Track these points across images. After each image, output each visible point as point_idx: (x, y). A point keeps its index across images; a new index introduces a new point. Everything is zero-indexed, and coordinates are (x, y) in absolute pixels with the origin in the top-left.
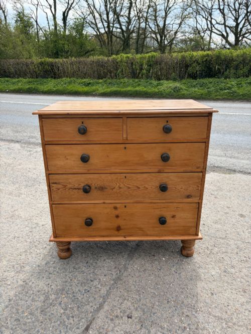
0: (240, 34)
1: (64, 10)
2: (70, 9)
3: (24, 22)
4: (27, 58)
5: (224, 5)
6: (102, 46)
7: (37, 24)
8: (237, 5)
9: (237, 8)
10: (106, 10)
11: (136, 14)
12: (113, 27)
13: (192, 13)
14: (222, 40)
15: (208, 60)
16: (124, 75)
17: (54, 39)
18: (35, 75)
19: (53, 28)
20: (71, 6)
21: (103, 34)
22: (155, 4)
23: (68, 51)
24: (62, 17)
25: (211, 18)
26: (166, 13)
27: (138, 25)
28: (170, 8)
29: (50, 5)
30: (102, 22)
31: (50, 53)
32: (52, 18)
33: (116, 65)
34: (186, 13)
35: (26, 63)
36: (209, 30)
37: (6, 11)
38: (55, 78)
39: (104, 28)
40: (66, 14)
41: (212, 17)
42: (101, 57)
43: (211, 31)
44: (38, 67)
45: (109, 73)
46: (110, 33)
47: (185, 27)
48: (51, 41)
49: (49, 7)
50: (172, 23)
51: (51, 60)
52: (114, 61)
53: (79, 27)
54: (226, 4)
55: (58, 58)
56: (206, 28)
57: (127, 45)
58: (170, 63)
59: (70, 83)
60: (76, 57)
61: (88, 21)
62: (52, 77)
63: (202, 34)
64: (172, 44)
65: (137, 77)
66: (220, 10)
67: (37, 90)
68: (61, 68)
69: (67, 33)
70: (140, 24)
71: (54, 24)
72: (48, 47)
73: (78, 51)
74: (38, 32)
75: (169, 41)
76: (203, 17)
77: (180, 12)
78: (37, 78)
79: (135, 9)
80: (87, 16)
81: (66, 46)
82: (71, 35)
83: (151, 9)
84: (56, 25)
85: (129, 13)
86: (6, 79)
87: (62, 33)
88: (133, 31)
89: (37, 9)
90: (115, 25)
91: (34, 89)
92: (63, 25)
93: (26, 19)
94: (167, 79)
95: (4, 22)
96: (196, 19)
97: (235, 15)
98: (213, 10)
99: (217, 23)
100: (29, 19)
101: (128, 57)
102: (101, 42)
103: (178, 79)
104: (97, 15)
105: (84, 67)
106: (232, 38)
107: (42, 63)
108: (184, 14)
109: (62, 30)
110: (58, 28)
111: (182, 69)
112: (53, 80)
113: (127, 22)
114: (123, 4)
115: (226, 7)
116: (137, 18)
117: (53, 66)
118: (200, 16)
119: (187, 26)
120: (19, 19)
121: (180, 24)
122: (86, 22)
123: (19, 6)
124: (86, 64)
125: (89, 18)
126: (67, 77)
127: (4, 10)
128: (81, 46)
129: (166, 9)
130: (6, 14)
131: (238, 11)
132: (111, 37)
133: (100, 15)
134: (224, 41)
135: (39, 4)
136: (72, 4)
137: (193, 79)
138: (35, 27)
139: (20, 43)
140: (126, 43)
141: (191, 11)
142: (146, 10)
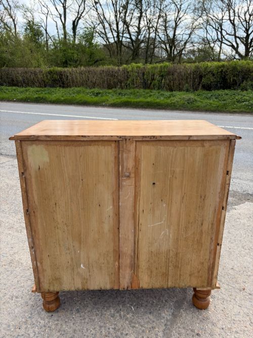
0: (251, 45)
1: (74, 19)
2: (80, 18)
3: (34, 31)
4: (35, 67)
5: (235, 16)
6: (111, 56)
7: (47, 33)
8: (248, 17)
9: (247, 19)
10: (116, 20)
11: (146, 24)
12: (123, 37)
13: (202, 23)
14: (232, 51)
15: (224, 71)
16: (135, 86)
17: (64, 48)
18: (44, 84)
19: (63, 36)
20: (81, 15)
21: (112, 44)
22: (166, 15)
23: (77, 60)
24: (72, 26)
25: (222, 29)
26: (176, 24)
27: (148, 35)
28: (180, 19)
29: (60, 14)
30: (112, 32)
31: (59, 62)
32: (62, 27)
33: (127, 74)
34: (196, 23)
35: (35, 72)
36: (219, 41)
37: (16, 20)
38: (63, 87)
39: (114, 38)
40: (76, 23)
41: (223, 27)
42: (111, 67)
43: (222, 42)
44: (47, 76)
45: (119, 83)
46: (119, 43)
47: (195, 37)
48: (60, 49)
49: (59, 16)
50: (182, 33)
51: (59, 69)
52: (125, 70)
53: (89, 37)
54: (237, 15)
55: (66, 67)
56: (216, 38)
57: (136, 54)
58: (183, 74)
59: (79, 92)
60: (85, 66)
61: (98, 31)
62: (60, 86)
63: (212, 45)
64: (181, 54)
65: (149, 88)
66: (230, 20)
67: (44, 99)
68: (69, 78)
69: (77, 42)
70: (149, 33)
71: (63, 33)
72: (57, 56)
73: (87, 60)
74: (47, 41)
75: (178, 51)
76: (214, 28)
77: (190, 22)
78: (45, 87)
79: (145, 19)
80: (96, 26)
81: (76, 56)
82: (80, 44)
83: (162, 19)
84: (65, 34)
85: (139, 23)
86: (14, 88)
87: (71, 42)
88: (142, 41)
89: (47, 18)
90: (125, 35)
91: (42, 98)
92: (72, 34)
93: (36, 27)
94: (180, 90)
95: (13, 31)
96: (206, 29)
97: (245, 26)
98: (224, 21)
99: (227, 34)
100: (39, 28)
101: (139, 67)
102: (110, 51)
103: (192, 90)
104: (107, 25)
105: (93, 77)
106: (242, 49)
107: (51, 72)
108: (195, 24)
109: (72, 39)
110: (67, 37)
111: (196, 80)
112: (61, 89)
113: (136, 32)
114: (133, 14)
115: (237, 18)
116: (147, 28)
117: (62, 75)
118: (211, 27)
119: (197, 37)
120: (28, 27)
121: (190, 35)
122: (96, 31)
123: (29, 14)
124: (95, 74)
125: (98, 28)
126: (76, 86)
127: (14, 18)
128: (91, 56)
129: (177, 19)
130: (15, 23)
131: (249, 23)
132: (121, 47)
133: (110, 25)
134: (234, 53)
135: (49, 13)
136: (82, 13)
137: (207, 90)
138: (45, 35)
139: (29, 52)
140: (135, 53)
141: (202, 22)
142: (156, 20)
